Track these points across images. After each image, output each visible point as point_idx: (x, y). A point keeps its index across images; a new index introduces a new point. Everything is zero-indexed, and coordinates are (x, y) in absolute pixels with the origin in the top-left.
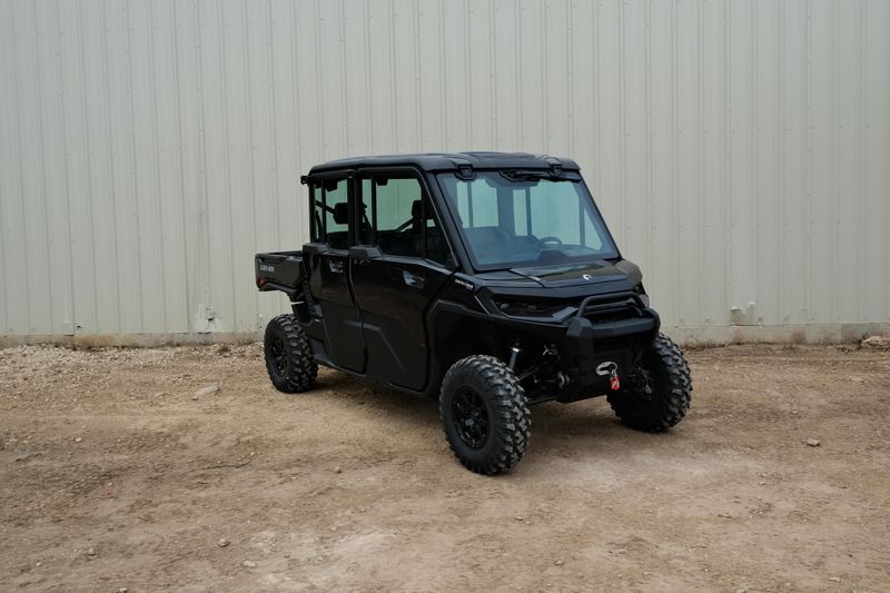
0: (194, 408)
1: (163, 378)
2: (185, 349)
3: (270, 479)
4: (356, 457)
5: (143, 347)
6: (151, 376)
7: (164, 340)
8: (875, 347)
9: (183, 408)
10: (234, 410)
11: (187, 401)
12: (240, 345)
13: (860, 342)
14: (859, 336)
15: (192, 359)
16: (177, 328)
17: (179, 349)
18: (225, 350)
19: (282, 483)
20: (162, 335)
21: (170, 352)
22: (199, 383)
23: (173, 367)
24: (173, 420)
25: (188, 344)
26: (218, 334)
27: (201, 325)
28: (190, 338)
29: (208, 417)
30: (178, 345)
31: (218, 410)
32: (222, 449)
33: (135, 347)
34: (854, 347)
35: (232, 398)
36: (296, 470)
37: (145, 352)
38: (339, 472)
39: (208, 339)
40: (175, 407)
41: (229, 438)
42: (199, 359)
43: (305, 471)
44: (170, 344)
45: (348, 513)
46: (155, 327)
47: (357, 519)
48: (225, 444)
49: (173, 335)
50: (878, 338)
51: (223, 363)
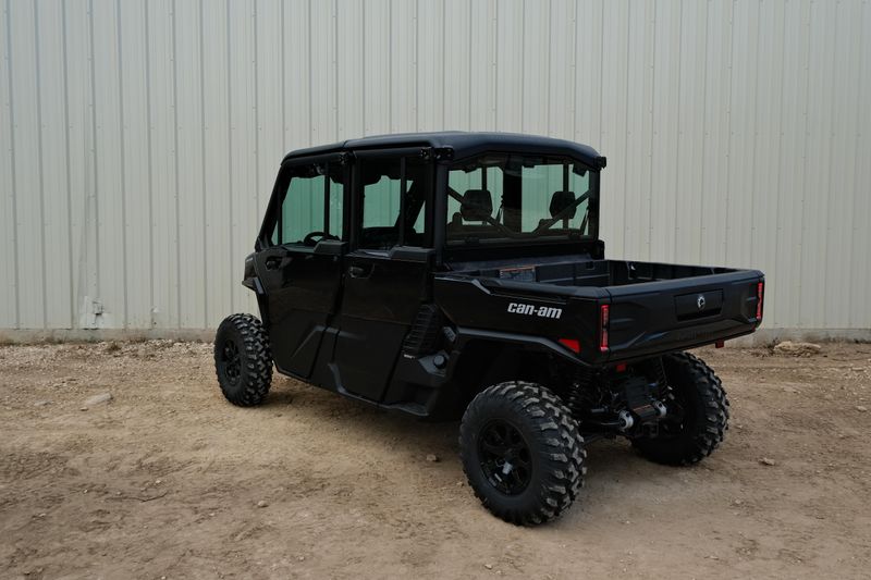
0: (83, 421)
1: (45, 382)
2: (68, 347)
3: (183, 517)
4: (281, 485)
5: (18, 344)
6: (28, 380)
7: (43, 336)
8: (787, 353)
9: (70, 422)
10: (131, 423)
11: (75, 412)
12: (132, 342)
13: (773, 347)
14: (770, 342)
15: (77, 358)
16: (59, 322)
17: (61, 347)
18: (115, 348)
19: (198, 522)
20: (42, 331)
21: (51, 350)
22: (89, 389)
23: (55, 368)
24: (57, 436)
25: (72, 342)
26: (106, 330)
27: (87, 320)
28: (74, 335)
29: (100, 434)
30: (60, 342)
31: (112, 423)
32: (121, 475)
33: (9, 344)
34: (766, 352)
35: (127, 407)
36: (213, 503)
37: (20, 351)
38: (264, 506)
39: (96, 336)
40: (60, 420)
41: (128, 460)
42: (84, 358)
43: (224, 504)
44: (51, 341)
45: (284, 562)
46: (33, 322)
47: (297, 571)
48: (124, 468)
49: (54, 330)
50: (789, 343)
51: (113, 364)
